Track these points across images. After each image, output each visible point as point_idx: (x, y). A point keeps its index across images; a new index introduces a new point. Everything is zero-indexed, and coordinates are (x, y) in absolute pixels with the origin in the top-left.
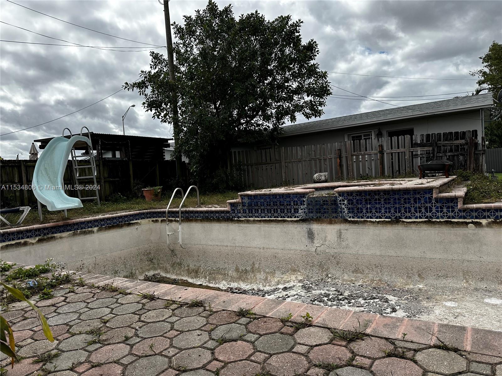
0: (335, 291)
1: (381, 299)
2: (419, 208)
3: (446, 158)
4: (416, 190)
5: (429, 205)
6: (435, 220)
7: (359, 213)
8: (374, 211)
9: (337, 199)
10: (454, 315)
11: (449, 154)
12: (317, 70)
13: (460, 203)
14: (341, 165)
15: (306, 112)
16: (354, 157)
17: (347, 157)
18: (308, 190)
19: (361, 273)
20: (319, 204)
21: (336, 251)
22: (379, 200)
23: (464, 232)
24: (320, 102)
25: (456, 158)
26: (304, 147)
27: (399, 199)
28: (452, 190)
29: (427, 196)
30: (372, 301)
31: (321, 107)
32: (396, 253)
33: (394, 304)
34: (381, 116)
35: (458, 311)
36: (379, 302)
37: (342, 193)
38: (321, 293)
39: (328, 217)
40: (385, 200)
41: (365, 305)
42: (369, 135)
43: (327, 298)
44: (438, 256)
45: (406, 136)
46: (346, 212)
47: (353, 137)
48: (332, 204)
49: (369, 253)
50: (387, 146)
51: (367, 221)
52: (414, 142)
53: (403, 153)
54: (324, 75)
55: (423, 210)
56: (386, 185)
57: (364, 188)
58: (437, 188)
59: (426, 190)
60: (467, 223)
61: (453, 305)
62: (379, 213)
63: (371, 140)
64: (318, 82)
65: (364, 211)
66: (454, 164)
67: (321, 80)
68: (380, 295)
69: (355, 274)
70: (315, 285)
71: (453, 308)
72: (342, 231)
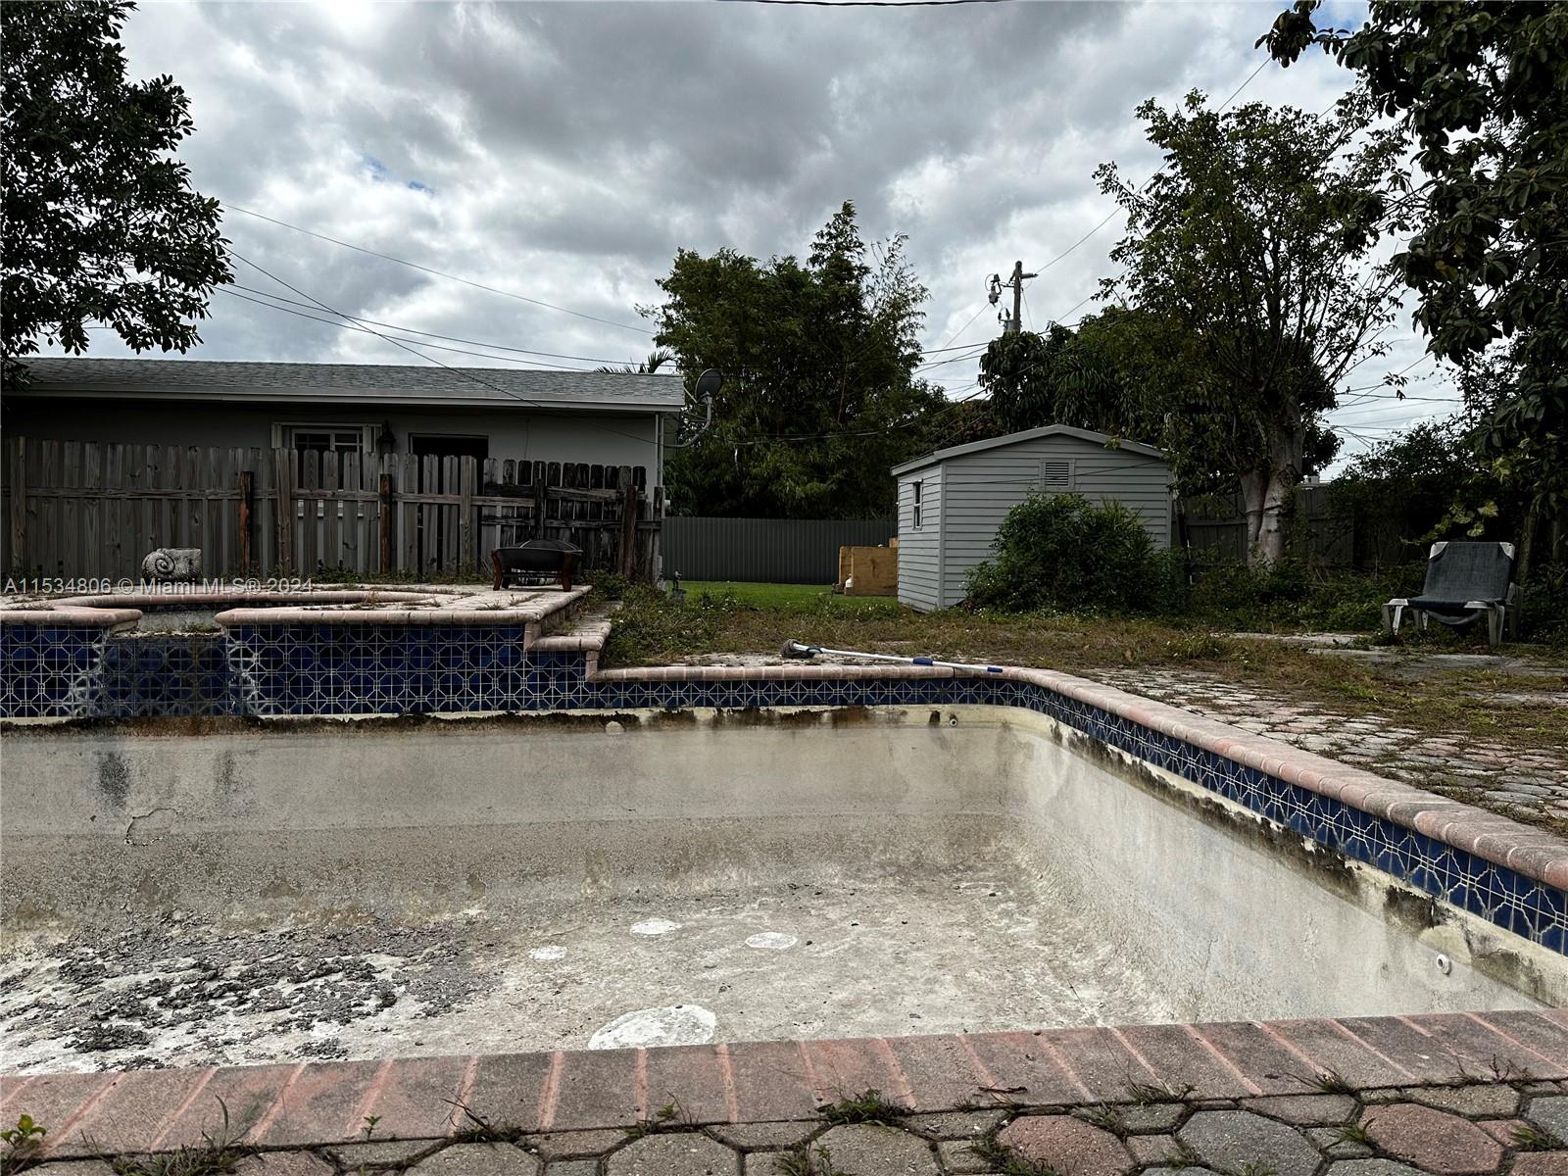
0: (194, 967)
1: (349, 970)
2: (485, 678)
3: (568, 533)
4: (478, 626)
5: (511, 670)
6: (524, 713)
7: (298, 695)
8: (347, 688)
9: (224, 648)
10: (555, 984)
11: (577, 524)
12: (180, 185)
13: (592, 665)
14: (252, 528)
15: (128, 324)
16: (301, 504)
17: (274, 501)
18: (112, 613)
19: (291, 893)
20: (155, 664)
21: (207, 826)
22: (367, 652)
23: (597, 743)
24: (186, 298)
25: (592, 535)
26: (114, 449)
27: (427, 652)
28: (575, 627)
29: (510, 643)
30: (320, 981)
31: (190, 316)
32: (406, 819)
33: (391, 980)
34: (392, 386)
35: (567, 969)
36: (345, 983)
37: (244, 627)
38: (138, 984)
39: (186, 712)
40: (386, 652)
41: (295, 1001)
42: (353, 438)
43: (160, 999)
44: (524, 817)
45: (463, 458)
46: (255, 692)
47: (300, 437)
48: (205, 665)
49: (322, 825)
50: (408, 479)
51: (324, 722)
52: (486, 478)
53: (455, 508)
54: (207, 211)
55: (495, 685)
56: (393, 604)
57: (320, 613)
58: (537, 622)
59: (507, 626)
60: (604, 720)
61: (554, 956)
62: (365, 695)
63: (357, 454)
64: (182, 228)
65: (317, 689)
66: (586, 553)
67: (193, 224)
68: (350, 957)
69: (271, 899)
70: (117, 959)
71: (552, 964)
72: (236, 758)
